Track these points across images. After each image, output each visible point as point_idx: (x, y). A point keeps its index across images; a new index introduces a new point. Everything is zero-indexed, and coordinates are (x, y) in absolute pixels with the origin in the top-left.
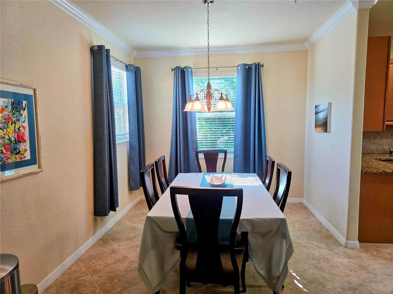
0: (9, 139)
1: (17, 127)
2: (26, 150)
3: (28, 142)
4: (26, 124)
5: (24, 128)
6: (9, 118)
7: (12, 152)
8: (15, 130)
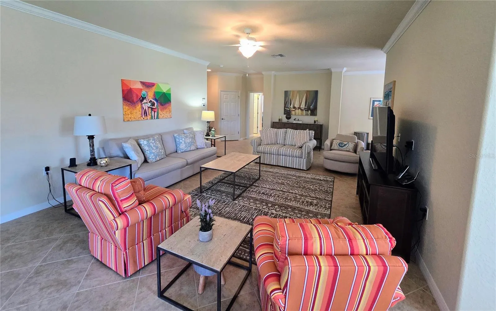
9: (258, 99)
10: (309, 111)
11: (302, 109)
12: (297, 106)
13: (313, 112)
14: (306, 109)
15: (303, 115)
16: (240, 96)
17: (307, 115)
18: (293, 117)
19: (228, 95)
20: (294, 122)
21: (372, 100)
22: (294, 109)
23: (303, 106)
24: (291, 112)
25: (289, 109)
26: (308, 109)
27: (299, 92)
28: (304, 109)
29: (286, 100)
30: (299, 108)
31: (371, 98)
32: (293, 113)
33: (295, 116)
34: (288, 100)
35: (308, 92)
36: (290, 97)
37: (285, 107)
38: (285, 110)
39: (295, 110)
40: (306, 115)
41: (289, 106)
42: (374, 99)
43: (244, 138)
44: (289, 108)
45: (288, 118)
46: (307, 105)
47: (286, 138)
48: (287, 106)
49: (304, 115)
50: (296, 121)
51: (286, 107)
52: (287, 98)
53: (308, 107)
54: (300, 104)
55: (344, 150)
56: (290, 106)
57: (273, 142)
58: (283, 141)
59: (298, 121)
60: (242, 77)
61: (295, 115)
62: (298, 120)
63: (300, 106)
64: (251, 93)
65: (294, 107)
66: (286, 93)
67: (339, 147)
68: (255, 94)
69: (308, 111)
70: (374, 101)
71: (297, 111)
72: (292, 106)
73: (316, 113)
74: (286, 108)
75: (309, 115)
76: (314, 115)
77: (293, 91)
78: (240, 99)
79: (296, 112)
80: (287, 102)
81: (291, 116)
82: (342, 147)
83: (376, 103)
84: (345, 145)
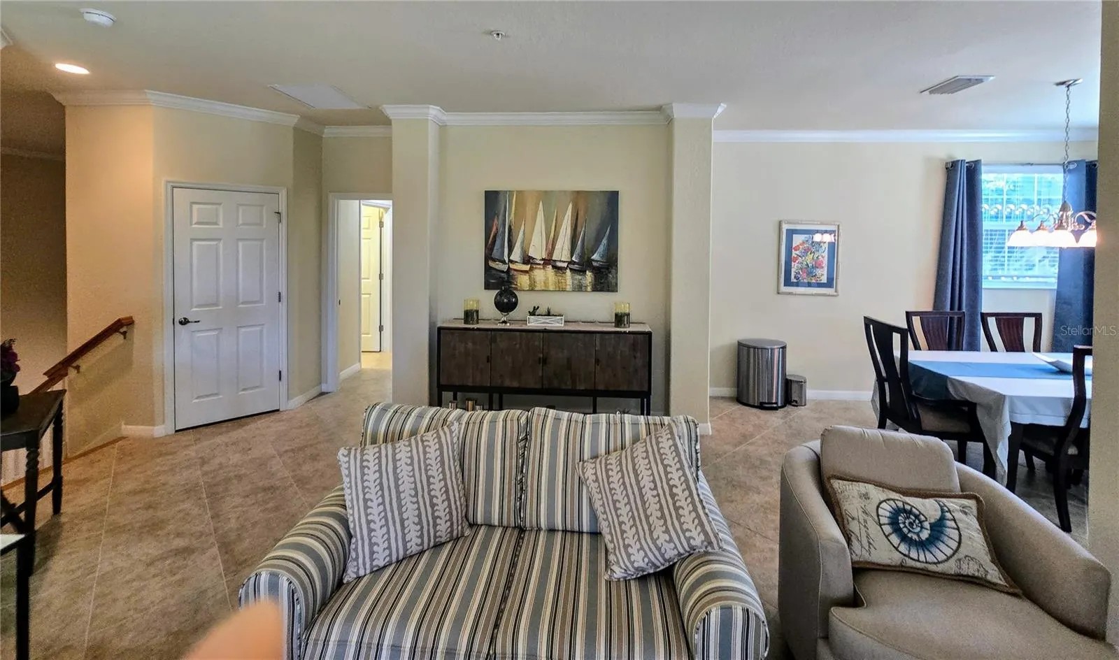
0: (807, 265)
1: (816, 256)
2: (822, 275)
3: (826, 268)
4: (826, 254)
5: (823, 257)
6: (809, 249)
7: (808, 275)
8: (813, 258)
9: (381, 224)
10: (589, 274)
11: (559, 264)
12: (537, 252)
13: (605, 277)
14: (576, 267)
15: (564, 290)
16: (283, 209)
17: (579, 288)
18: (525, 301)
19: (220, 204)
20: (534, 323)
21: (785, 227)
22: (527, 267)
23: (562, 253)
25: (504, 268)
26: (583, 265)
27: (546, 196)
28: (565, 265)
29: (494, 232)
30: (548, 261)
31: (780, 224)
32: (523, 281)
33: (533, 295)
34: (500, 232)
35: (579, 197)
36: (511, 217)
37: (488, 257)
38: (488, 269)
39: (531, 269)
40: (574, 291)
41: (506, 253)
42: (793, 227)
43: (314, 392)
44: (504, 262)
45: (506, 304)
46: (578, 250)
47: (531, 482)
48: (496, 254)
49: (569, 288)
50: (542, 319)
51: (494, 260)
52: (497, 223)
53: (581, 257)
54: (550, 247)
55: (940, 568)
56: (509, 255)
57: (443, 527)
58: (511, 502)
59: (548, 319)
60: (295, 129)
61: (532, 289)
62: (549, 314)
63: (551, 253)
64: (342, 202)
65: (527, 260)
66: (492, 200)
67: (903, 548)
68: (363, 207)
69: (582, 272)
70: (791, 233)
72: (516, 255)
73: (613, 281)
74: (491, 264)
75: (589, 289)
76: (608, 291)
77: (520, 193)
78: (283, 226)
79: (537, 279)
80: (495, 237)
81: (516, 297)
82: (922, 545)
83: (798, 240)
84: (938, 528)
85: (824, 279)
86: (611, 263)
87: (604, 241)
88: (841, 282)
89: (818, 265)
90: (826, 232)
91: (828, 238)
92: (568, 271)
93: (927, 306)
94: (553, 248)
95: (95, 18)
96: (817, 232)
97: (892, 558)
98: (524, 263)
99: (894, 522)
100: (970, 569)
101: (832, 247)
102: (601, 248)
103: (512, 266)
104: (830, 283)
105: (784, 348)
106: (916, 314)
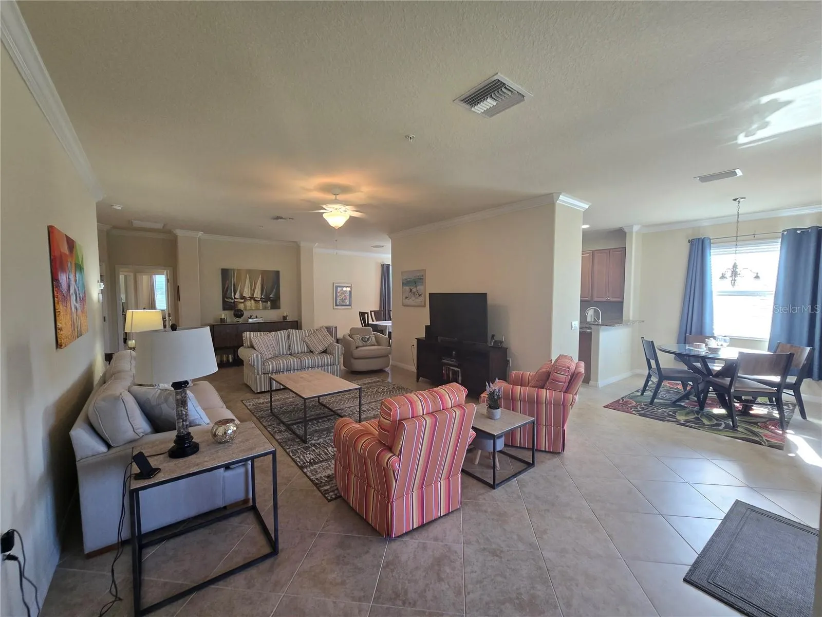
0: (342, 298)
2: (347, 302)
3: (348, 300)
5: (347, 296)
6: (342, 293)
7: (343, 302)
8: (344, 296)
10: (269, 302)
11: (256, 299)
12: (247, 294)
13: (275, 304)
15: (259, 309)
17: (265, 308)
18: (246, 313)
20: (251, 321)
21: (335, 285)
22: (243, 301)
23: (257, 294)
24: (237, 305)
25: (232, 301)
26: (265, 300)
27: (249, 272)
28: (259, 299)
29: (227, 286)
30: (252, 298)
31: (333, 283)
32: (242, 306)
34: (230, 285)
35: (264, 273)
36: (234, 280)
37: (225, 297)
38: (224, 301)
39: (245, 301)
40: (263, 309)
41: (233, 294)
42: (337, 285)
44: (232, 299)
45: (237, 315)
46: (264, 293)
47: (292, 344)
48: (228, 295)
49: (261, 308)
50: (254, 319)
51: (227, 298)
52: (228, 282)
53: (266, 295)
54: (252, 292)
56: (234, 296)
59: (257, 319)
61: (245, 309)
63: (253, 295)
65: (242, 297)
66: (225, 272)
69: (266, 302)
70: (337, 287)
71: (248, 303)
72: (237, 296)
73: (278, 305)
74: (226, 300)
75: (269, 308)
76: (277, 308)
77: (238, 270)
79: (248, 305)
80: (227, 288)
81: (241, 312)
82: (366, 342)
83: (339, 289)
84: (368, 339)
85: (348, 304)
86: (278, 297)
87: (275, 290)
88: (353, 304)
89: (346, 298)
90: (347, 287)
91: (348, 289)
92: (260, 302)
93: (377, 309)
94: (254, 292)
95: (117, 208)
96: (344, 287)
97: (362, 345)
98: (241, 299)
99: (362, 339)
100: (373, 344)
101: (350, 292)
102: (273, 293)
103: (235, 300)
104: (349, 305)
105: (336, 327)
106: (372, 311)
